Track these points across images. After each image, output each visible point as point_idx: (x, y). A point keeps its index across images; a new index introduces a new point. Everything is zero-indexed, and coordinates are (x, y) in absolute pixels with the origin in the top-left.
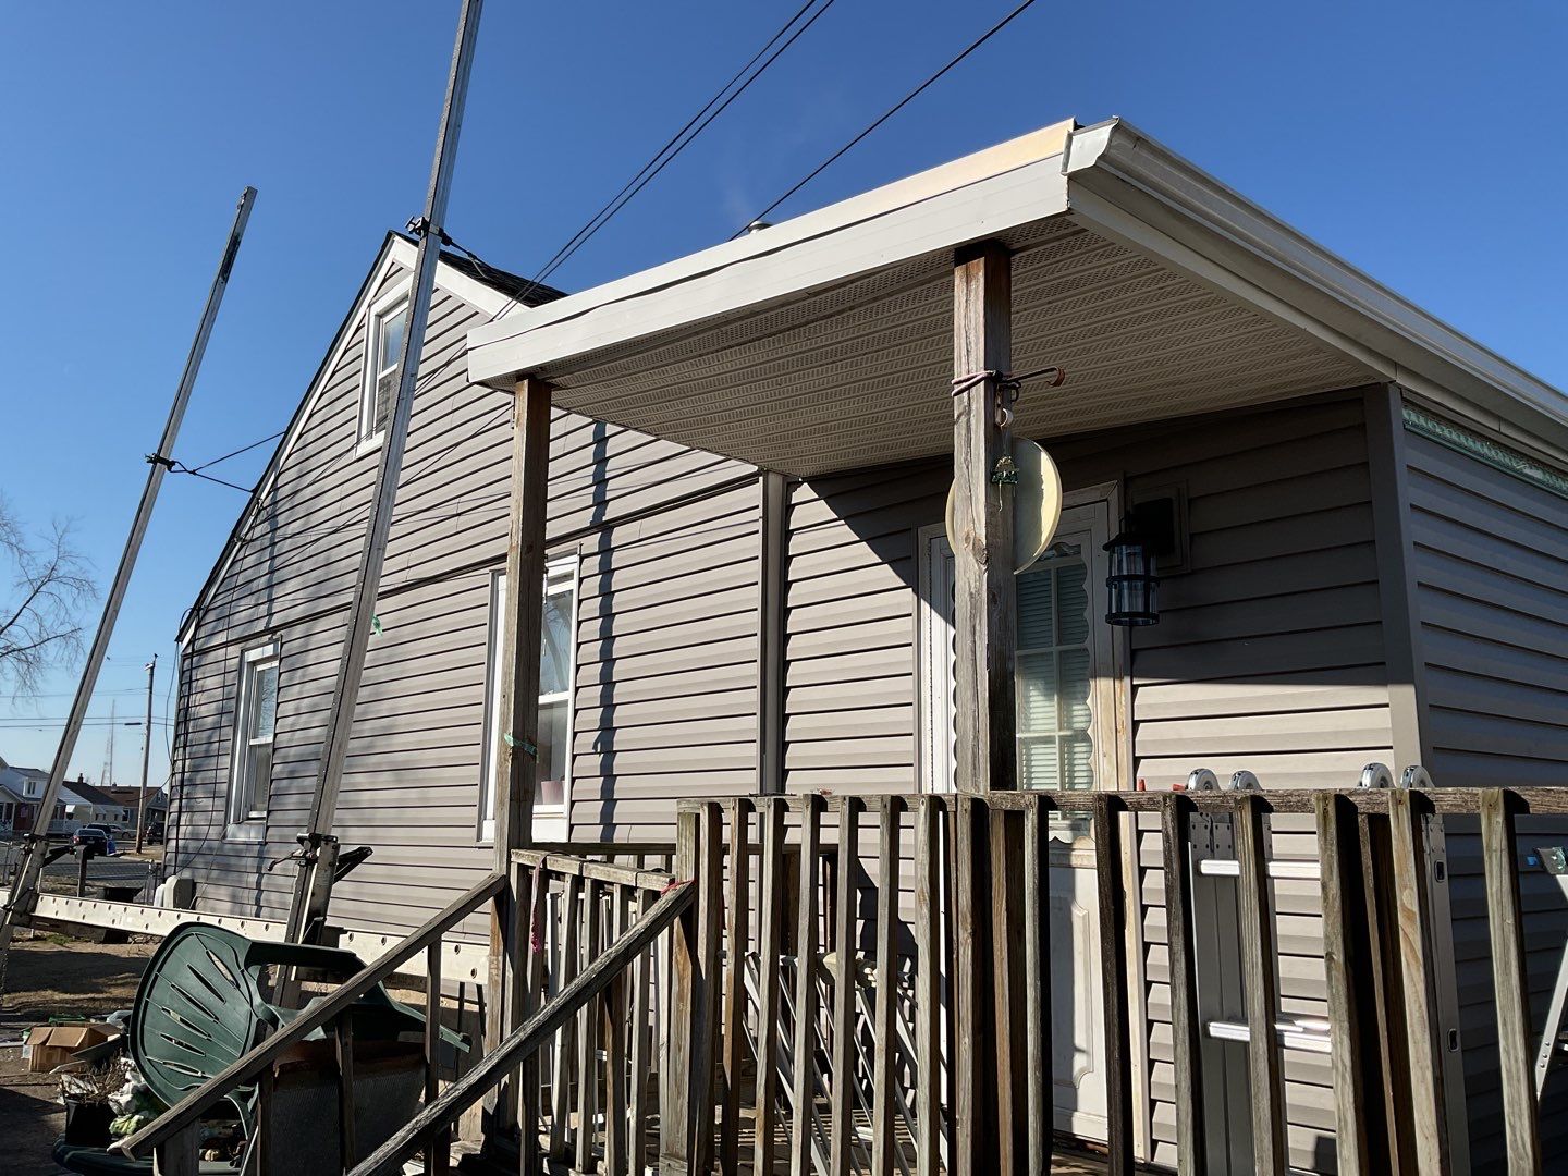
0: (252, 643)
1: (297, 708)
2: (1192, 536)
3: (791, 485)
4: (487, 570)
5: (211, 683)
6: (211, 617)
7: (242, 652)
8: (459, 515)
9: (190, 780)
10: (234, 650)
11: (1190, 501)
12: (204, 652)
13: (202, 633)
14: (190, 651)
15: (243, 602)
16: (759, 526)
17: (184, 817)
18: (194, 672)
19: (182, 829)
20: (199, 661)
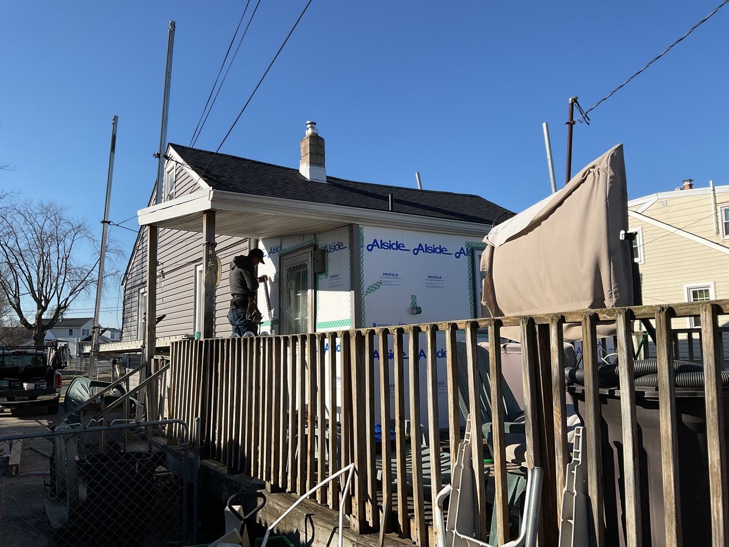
0: (141, 286)
3: (257, 241)
4: (193, 265)
6: (130, 277)
7: (139, 289)
8: (187, 245)
9: (127, 335)
10: (136, 289)
12: (128, 289)
13: (128, 283)
14: (125, 289)
18: (126, 297)
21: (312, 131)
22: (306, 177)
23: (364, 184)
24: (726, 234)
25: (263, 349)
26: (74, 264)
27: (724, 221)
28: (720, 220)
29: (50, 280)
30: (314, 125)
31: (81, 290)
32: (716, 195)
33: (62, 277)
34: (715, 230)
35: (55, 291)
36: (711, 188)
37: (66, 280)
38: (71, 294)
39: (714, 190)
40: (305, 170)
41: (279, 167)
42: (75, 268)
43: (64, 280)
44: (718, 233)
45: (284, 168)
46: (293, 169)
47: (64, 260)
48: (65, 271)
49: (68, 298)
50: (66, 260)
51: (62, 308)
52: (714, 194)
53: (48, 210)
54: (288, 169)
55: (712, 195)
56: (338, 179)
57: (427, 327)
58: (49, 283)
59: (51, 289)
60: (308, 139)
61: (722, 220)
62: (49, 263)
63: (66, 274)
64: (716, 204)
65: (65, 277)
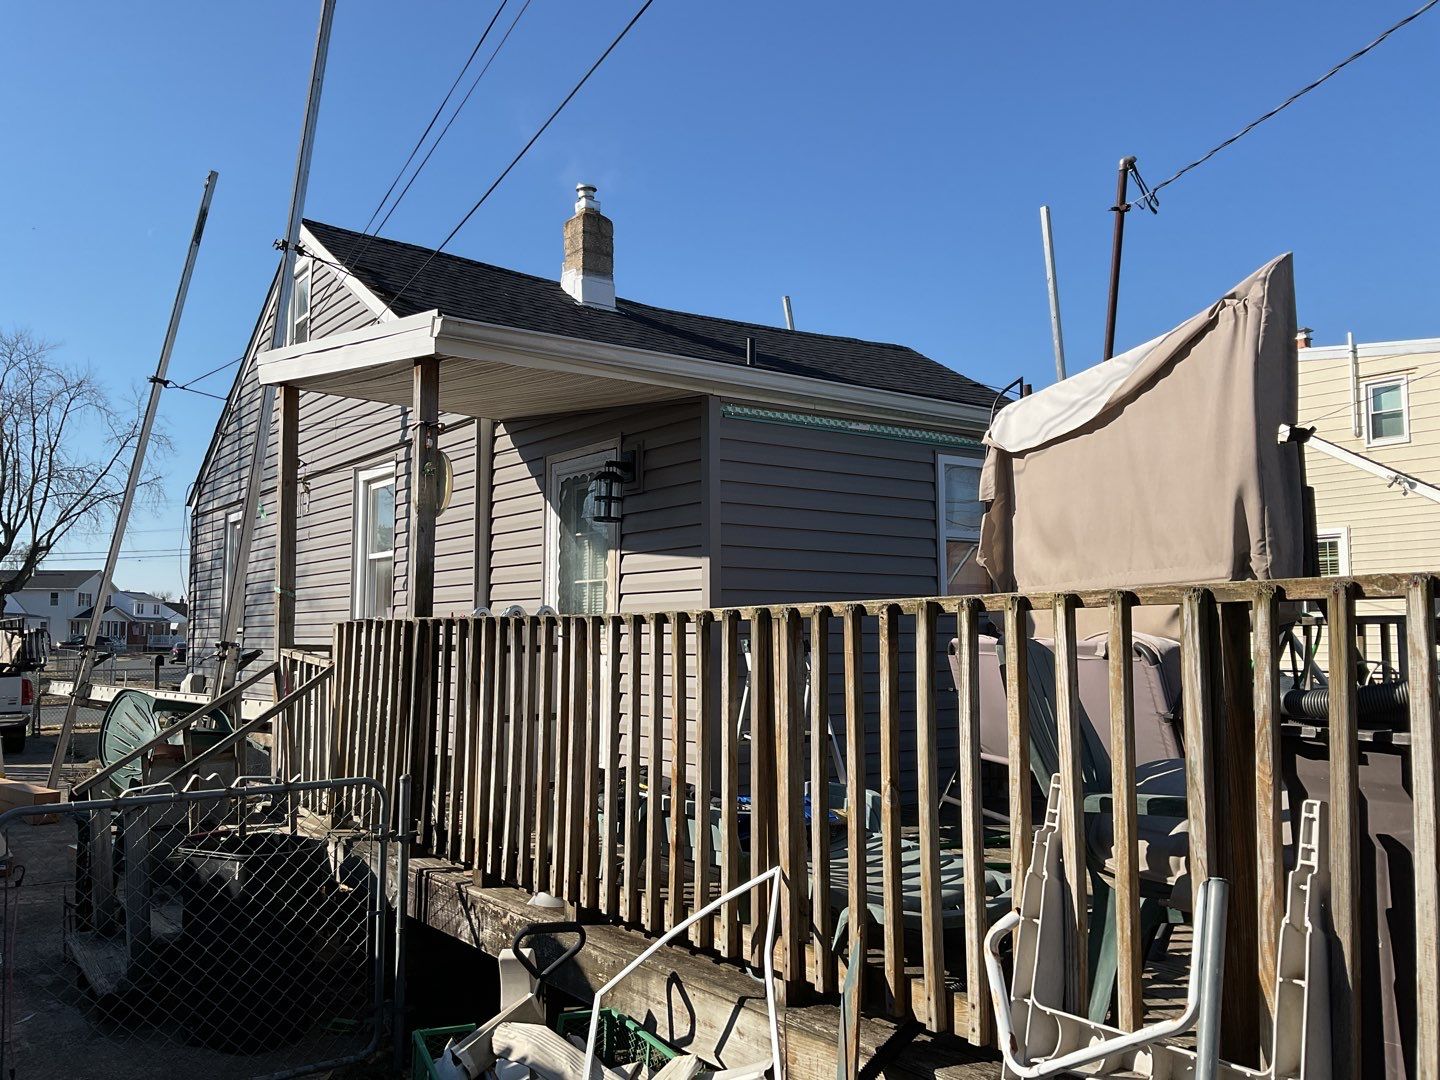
0: (232, 509)
1: (257, 557)
2: (645, 472)
3: (495, 425)
4: (351, 468)
5: (209, 537)
6: (207, 489)
7: (227, 515)
8: (337, 428)
9: (200, 606)
10: (221, 514)
11: (645, 452)
12: (205, 514)
13: (202, 501)
14: (195, 514)
15: (225, 479)
16: (475, 451)
17: (197, 632)
18: (199, 529)
19: (196, 641)
20: (202, 521)
21: (587, 203)
22: (574, 296)
23: (687, 315)
24: (1374, 437)
25: (564, 641)
26: (65, 460)
27: (1371, 412)
28: (1363, 410)
29: (16, 491)
30: (591, 192)
31: (79, 514)
32: (1360, 360)
33: (42, 486)
34: (1354, 429)
35: (26, 513)
36: (1349, 347)
37: (50, 493)
38: (60, 522)
39: (1354, 351)
40: (573, 284)
41: (519, 275)
42: (70, 471)
43: (46, 493)
44: (1359, 434)
45: (529, 277)
46: (548, 281)
47: (48, 451)
48: (49, 474)
49: (53, 530)
50: (52, 450)
51: (43, 549)
52: (1356, 358)
53: (13, 348)
54: (538, 280)
55: (1350, 361)
56: (638, 305)
57: (961, 604)
58: (16, 499)
59: (19, 509)
60: (581, 221)
61: (1367, 411)
62: (16, 457)
63: (49, 481)
64: (1358, 378)
65: (48, 487)
